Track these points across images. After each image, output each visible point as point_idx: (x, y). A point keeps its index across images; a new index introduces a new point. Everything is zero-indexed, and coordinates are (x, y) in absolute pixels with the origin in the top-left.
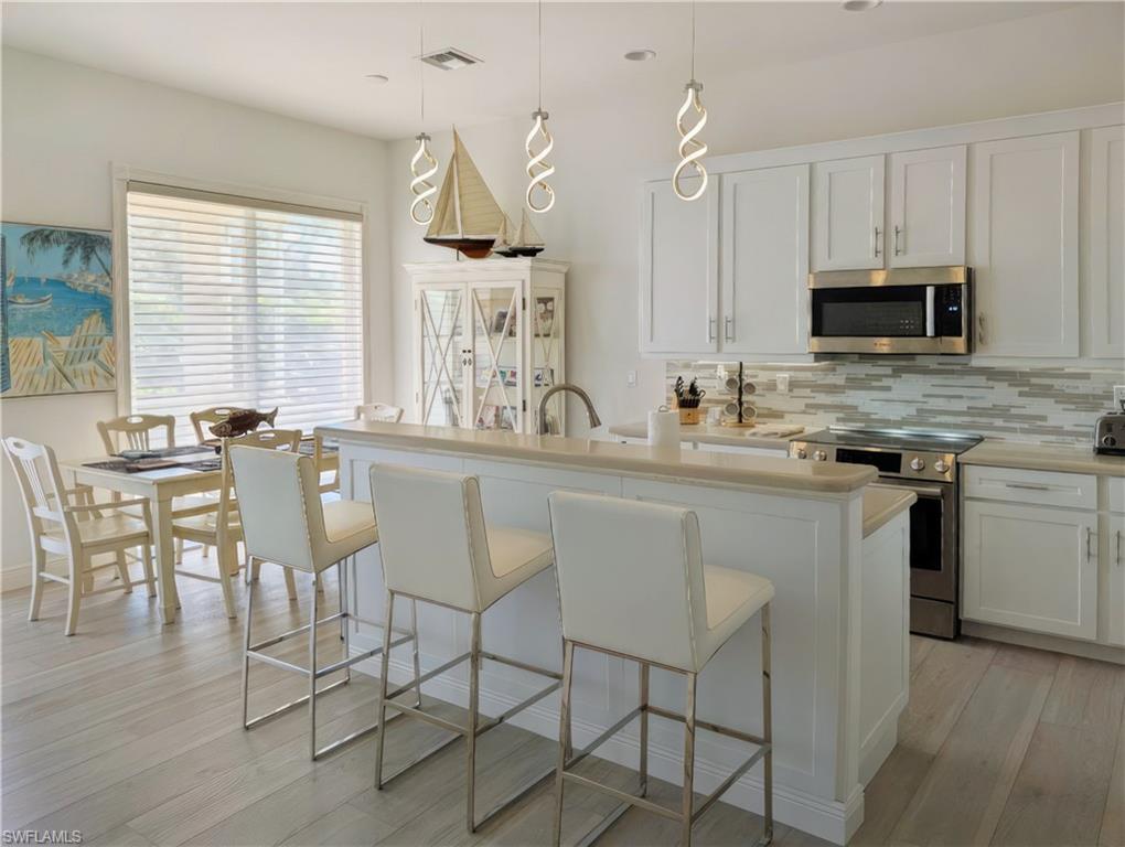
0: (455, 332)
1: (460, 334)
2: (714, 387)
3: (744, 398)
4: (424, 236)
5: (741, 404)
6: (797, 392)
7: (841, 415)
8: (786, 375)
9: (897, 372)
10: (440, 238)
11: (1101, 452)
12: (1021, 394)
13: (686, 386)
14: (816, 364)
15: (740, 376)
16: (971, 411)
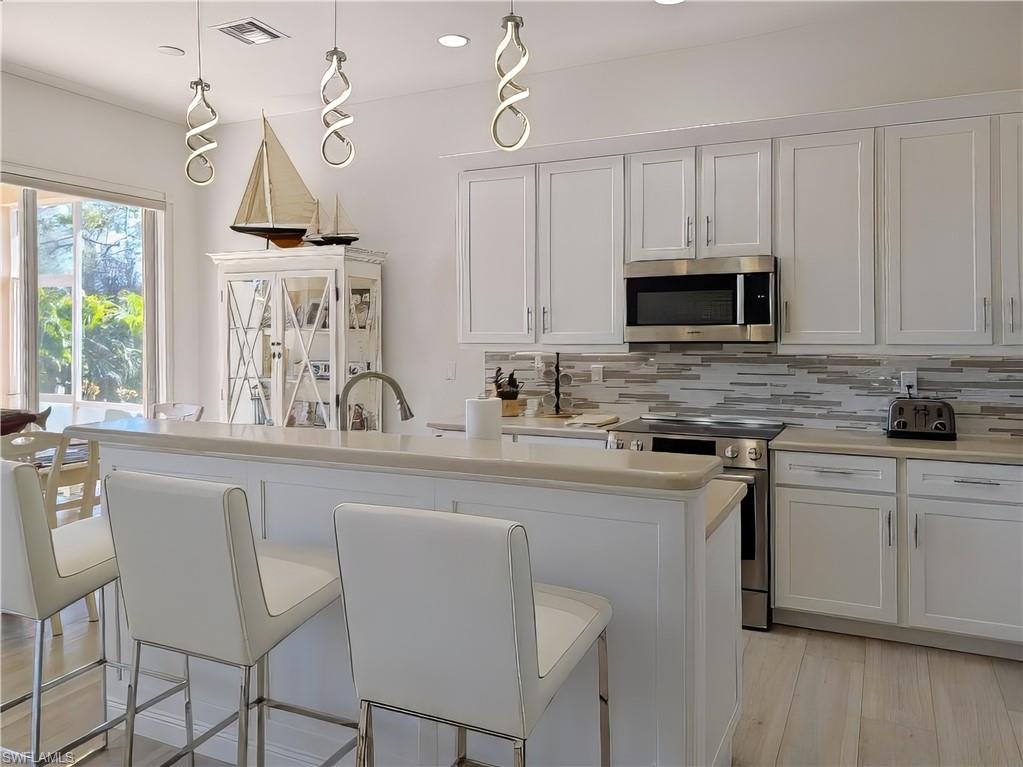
0: (265, 323)
1: (269, 326)
2: (531, 379)
3: (561, 390)
4: (232, 224)
5: (557, 394)
6: (611, 382)
7: (653, 404)
8: (600, 366)
9: (707, 361)
10: (249, 225)
11: (893, 435)
12: (820, 381)
13: (505, 378)
14: (629, 354)
15: (557, 368)
16: (775, 398)
